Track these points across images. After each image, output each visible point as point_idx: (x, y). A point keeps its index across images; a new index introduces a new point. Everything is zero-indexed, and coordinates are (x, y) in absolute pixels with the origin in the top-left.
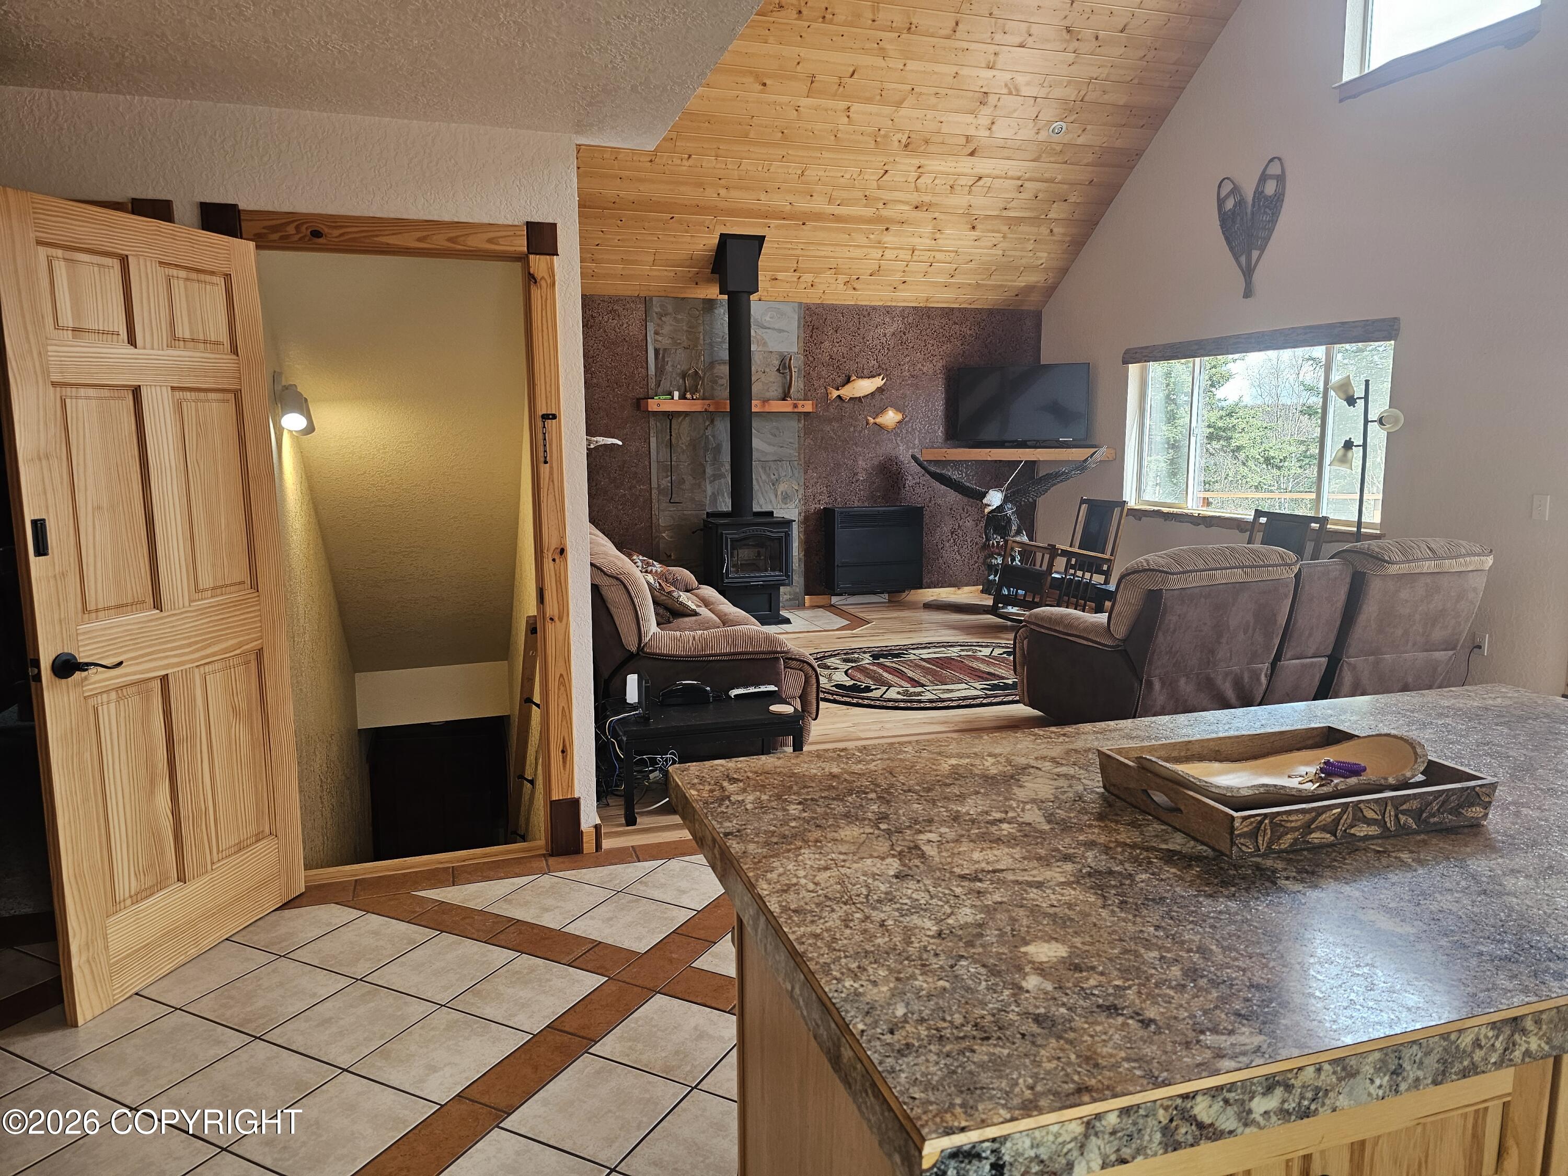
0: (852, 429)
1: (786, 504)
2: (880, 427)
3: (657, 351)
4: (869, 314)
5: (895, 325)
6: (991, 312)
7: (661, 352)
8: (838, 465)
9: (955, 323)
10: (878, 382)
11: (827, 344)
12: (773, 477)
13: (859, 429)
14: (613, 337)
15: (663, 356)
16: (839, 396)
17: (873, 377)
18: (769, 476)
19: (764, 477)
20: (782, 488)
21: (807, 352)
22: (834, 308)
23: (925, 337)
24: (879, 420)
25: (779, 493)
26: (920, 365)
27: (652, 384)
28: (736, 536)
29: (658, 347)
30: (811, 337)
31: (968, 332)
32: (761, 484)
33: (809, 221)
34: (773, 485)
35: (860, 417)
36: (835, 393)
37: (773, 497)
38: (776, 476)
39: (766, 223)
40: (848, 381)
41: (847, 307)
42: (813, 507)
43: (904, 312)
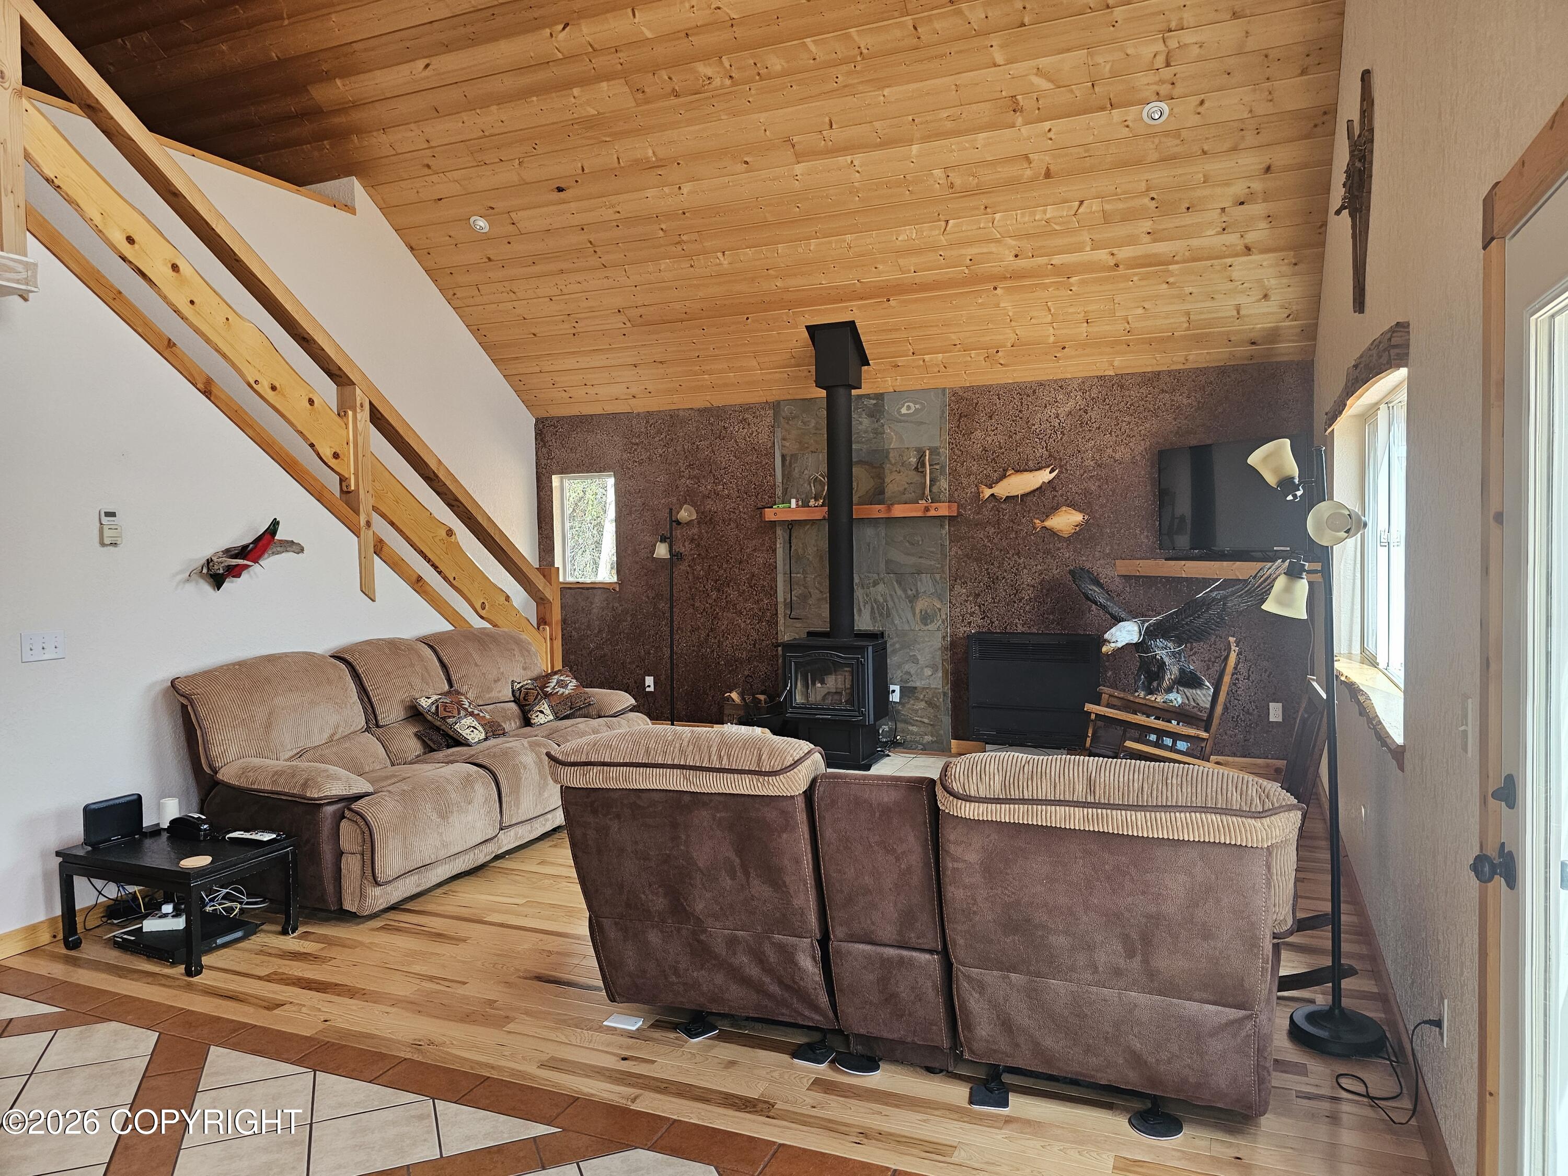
0: (1013, 535)
1: (926, 625)
2: (1053, 534)
3: (783, 457)
4: (1034, 392)
5: (1072, 403)
6: (1222, 371)
7: (788, 458)
8: (995, 580)
9: (1163, 391)
10: (1045, 476)
11: (978, 434)
12: (910, 592)
13: (1023, 534)
14: (743, 446)
15: (790, 463)
16: (993, 495)
17: (1040, 469)
18: (905, 591)
19: (899, 592)
20: (921, 605)
21: (953, 445)
22: (986, 390)
23: (1118, 414)
24: (1049, 523)
25: (918, 611)
26: (1110, 451)
27: (779, 492)
28: (801, 660)
29: (785, 452)
30: (958, 427)
31: (1185, 401)
32: (896, 600)
33: (892, 295)
34: (910, 602)
35: (1024, 520)
36: (987, 492)
37: (910, 616)
38: (914, 592)
39: (847, 307)
40: (1003, 477)
41: (1004, 386)
42: (963, 630)
43: (1084, 385)
